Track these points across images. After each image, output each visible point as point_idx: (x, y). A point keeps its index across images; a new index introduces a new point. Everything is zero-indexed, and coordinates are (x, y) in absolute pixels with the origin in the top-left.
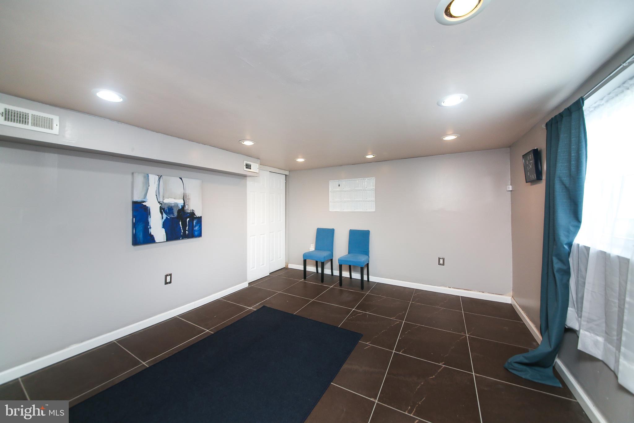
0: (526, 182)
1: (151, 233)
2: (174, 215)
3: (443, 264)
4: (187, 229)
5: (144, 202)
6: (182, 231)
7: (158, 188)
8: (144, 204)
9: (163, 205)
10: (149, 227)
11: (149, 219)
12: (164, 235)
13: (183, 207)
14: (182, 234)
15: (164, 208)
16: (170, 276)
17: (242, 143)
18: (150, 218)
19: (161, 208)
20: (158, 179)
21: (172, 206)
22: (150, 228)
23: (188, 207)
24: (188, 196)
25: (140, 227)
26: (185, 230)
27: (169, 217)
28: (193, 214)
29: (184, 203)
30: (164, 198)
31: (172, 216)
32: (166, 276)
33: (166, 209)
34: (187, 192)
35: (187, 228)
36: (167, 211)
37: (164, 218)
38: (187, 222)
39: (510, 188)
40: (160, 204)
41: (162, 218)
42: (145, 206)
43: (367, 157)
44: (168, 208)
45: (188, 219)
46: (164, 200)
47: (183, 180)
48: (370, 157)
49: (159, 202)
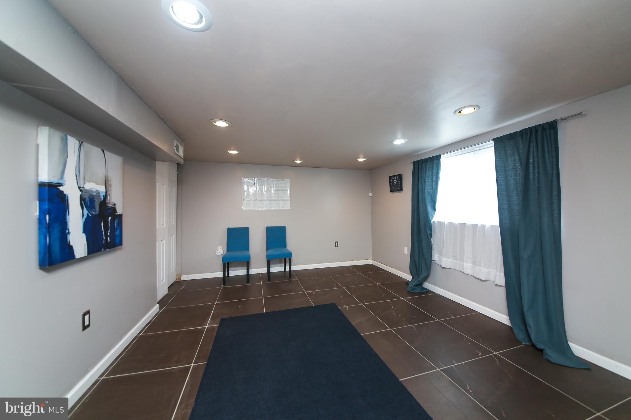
0: (390, 192)
1: (69, 242)
2: (95, 211)
3: (337, 246)
4: (109, 234)
5: (61, 185)
6: (104, 238)
7: (78, 162)
8: (61, 188)
9: (84, 193)
10: (67, 231)
11: (67, 217)
12: (85, 244)
13: (105, 197)
14: (104, 242)
15: (85, 198)
16: (88, 315)
17: (214, 123)
18: (69, 214)
19: (82, 199)
20: (78, 147)
21: (93, 196)
22: (69, 233)
23: (110, 198)
24: (110, 181)
25: (56, 232)
26: (107, 236)
27: (91, 214)
28: (114, 209)
29: (106, 192)
30: (85, 181)
31: (94, 213)
32: (84, 315)
33: (87, 199)
34: (109, 175)
35: (109, 232)
36: (89, 203)
37: (85, 216)
38: (109, 222)
39: (370, 195)
40: (81, 191)
41: (83, 216)
42: (62, 192)
43: (296, 162)
44: (90, 198)
45: (110, 218)
46: (85, 185)
47: (105, 154)
48: (298, 162)
49: (79, 188)
